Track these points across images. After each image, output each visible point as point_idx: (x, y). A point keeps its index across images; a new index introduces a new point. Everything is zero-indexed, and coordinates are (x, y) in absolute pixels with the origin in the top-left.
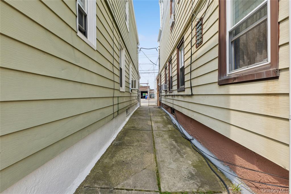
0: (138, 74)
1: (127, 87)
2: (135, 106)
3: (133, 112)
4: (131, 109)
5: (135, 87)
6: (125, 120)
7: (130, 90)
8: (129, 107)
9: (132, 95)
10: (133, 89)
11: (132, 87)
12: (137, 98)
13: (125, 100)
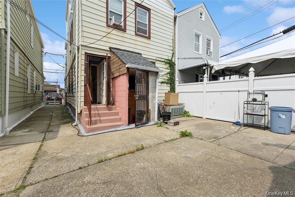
0: (42, 76)
1: (32, 90)
2: (39, 104)
3: (37, 109)
4: (35, 107)
5: (39, 90)
6: (29, 113)
7: (34, 92)
8: (33, 104)
9: (36, 95)
10: (38, 91)
11: (36, 89)
12: (41, 98)
13: (30, 99)
